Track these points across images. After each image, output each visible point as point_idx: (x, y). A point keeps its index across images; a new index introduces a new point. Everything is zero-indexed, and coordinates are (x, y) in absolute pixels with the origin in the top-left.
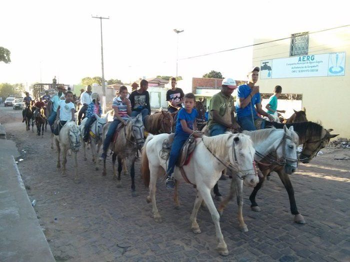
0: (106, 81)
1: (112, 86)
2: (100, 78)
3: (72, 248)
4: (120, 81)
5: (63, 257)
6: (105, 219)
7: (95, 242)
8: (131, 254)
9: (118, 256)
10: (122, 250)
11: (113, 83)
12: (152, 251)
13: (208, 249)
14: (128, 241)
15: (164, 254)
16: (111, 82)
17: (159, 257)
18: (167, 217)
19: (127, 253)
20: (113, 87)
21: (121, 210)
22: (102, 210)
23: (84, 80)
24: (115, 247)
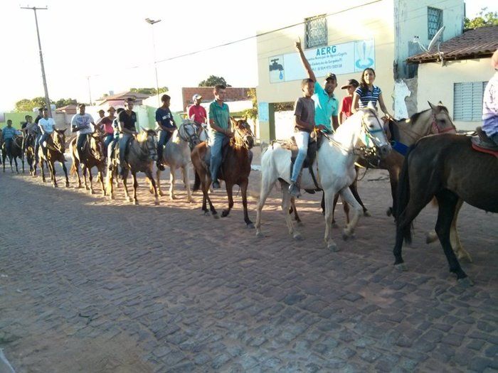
0: (53, 103)
1: (63, 109)
2: (43, 99)
3: (19, 326)
4: (75, 101)
5: (8, 339)
6: (62, 288)
7: (49, 316)
8: (98, 322)
9: (81, 327)
10: (86, 320)
11: (64, 105)
12: (126, 315)
13: (198, 302)
14: (93, 308)
15: (142, 316)
16: (61, 104)
17: (135, 320)
18: (146, 274)
19: (93, 323)
20: (64, 111)
21: (84, 274)
22: (58, 277)
23: (19, 104)
24: (78, 318)
